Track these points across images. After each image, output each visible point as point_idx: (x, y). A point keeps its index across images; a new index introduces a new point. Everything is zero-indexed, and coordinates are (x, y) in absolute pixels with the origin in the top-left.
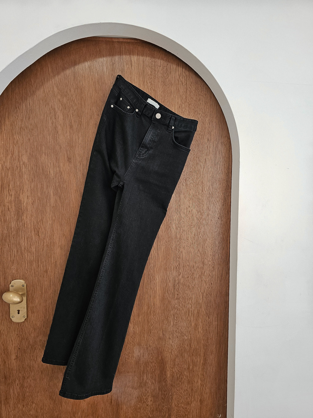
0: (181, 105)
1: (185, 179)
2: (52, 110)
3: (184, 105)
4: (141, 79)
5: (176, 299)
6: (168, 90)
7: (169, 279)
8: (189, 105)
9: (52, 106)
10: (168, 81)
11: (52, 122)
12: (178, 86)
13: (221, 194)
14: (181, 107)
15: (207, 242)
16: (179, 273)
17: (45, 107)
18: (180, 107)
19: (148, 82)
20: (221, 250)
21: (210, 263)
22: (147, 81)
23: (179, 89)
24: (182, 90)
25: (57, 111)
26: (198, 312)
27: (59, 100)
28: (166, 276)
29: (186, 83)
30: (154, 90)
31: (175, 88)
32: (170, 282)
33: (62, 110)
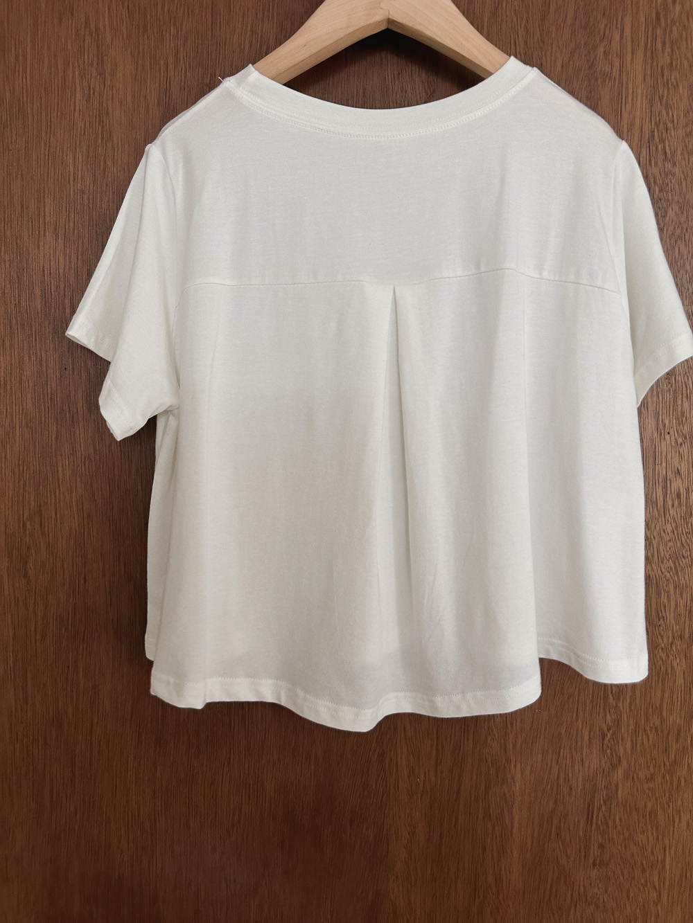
2: (88, 38)
5: (594, 864)
7: (567, 780)
16: (615, 760)
28: (555, 770)
32: (570, 795)
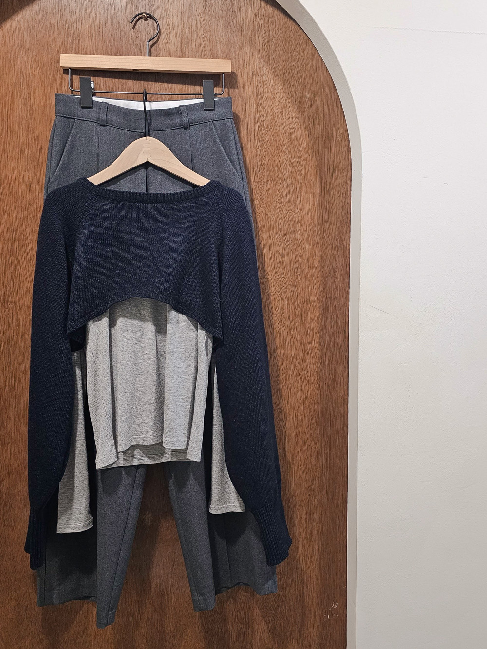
0: (259, 68)
3: (265, 69)
4: (186, 21)
6: (236, 41)
8: (275, 68)
9: (21, 70)
10: (235, 25)
11: (23, 100)
12: (253, 34)
13: (334, 231)
14: (260, 72)
15: (310, 315)
17: (9, 71)
18: (257, 73)
19: (199, 25)
20: (335, 328)
21: (315, 350)
22: (197, 24)
23: (255, 39)
24: (260, 41)
25: (31, 79)
26: (297, 435)
27: (35, 60)
29: (269, 29)
30: (210, 40)
33: (40, 77)
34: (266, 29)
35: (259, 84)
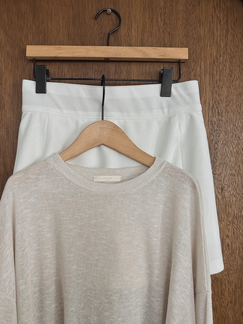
0: (217, 58)
1: (220, 187)
3: (222, 58)
4: (148, 15)
6: (194, 33)
8: (232, 58)
10: (194, 18)
12: (212, 25)
14: (217, 62)
18: (214, 62)
19: (160, 19)
22: (157, 18)
23: (213, 31)
24: (219, 33)
29: (227, 21)
30: (169, 33)
31: (206, 30)
34: (225, 21)
35: (215, 72)
